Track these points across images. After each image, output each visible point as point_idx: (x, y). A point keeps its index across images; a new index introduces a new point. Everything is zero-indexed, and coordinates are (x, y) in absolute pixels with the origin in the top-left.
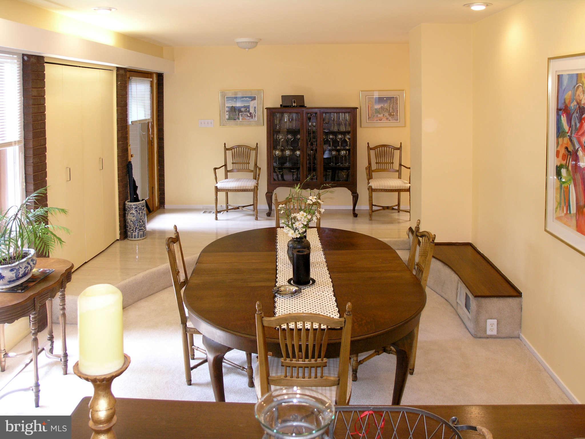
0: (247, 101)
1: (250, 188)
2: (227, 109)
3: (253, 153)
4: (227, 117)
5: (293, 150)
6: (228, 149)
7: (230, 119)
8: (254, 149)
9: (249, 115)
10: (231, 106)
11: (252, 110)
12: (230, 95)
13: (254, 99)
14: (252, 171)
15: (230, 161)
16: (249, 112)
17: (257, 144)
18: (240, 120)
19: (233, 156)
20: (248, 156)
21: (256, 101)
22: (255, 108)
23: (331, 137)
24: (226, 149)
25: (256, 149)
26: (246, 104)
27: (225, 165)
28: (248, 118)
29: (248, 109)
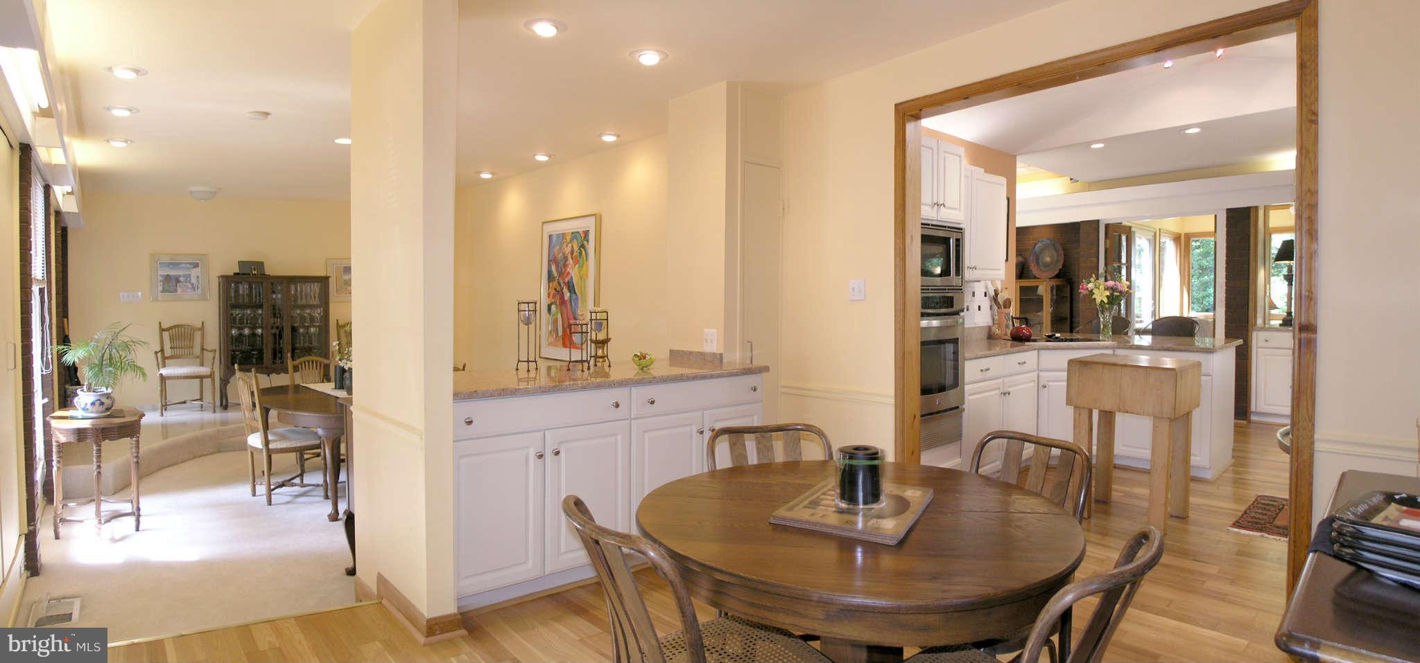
0: (188, 269)
1: (205, 374)
2: (160, 278)
3: (198, 335)
4: (160, 288)
5: (254, 328)
6: (164, 330)
7: (164, 291)
8: (200, 329)
9: (190, 286)
10: (166, 274)
11: (194, 280)
12: (166, 259)
13: (196, 265)
14: (198, 357)
15: (167, 346)
16: (190, 281)
17: (203, 323)
18: (179, 292)
19: (172, 339)
20: (191, 338)
21: (198, 269)
22: (198, 277)
23: (298, 312)
24: (162, 330)
25: (202, 329)
26: (187, 273)
27: (162, 351)
28: (190, 290)
29: (188, 279)
